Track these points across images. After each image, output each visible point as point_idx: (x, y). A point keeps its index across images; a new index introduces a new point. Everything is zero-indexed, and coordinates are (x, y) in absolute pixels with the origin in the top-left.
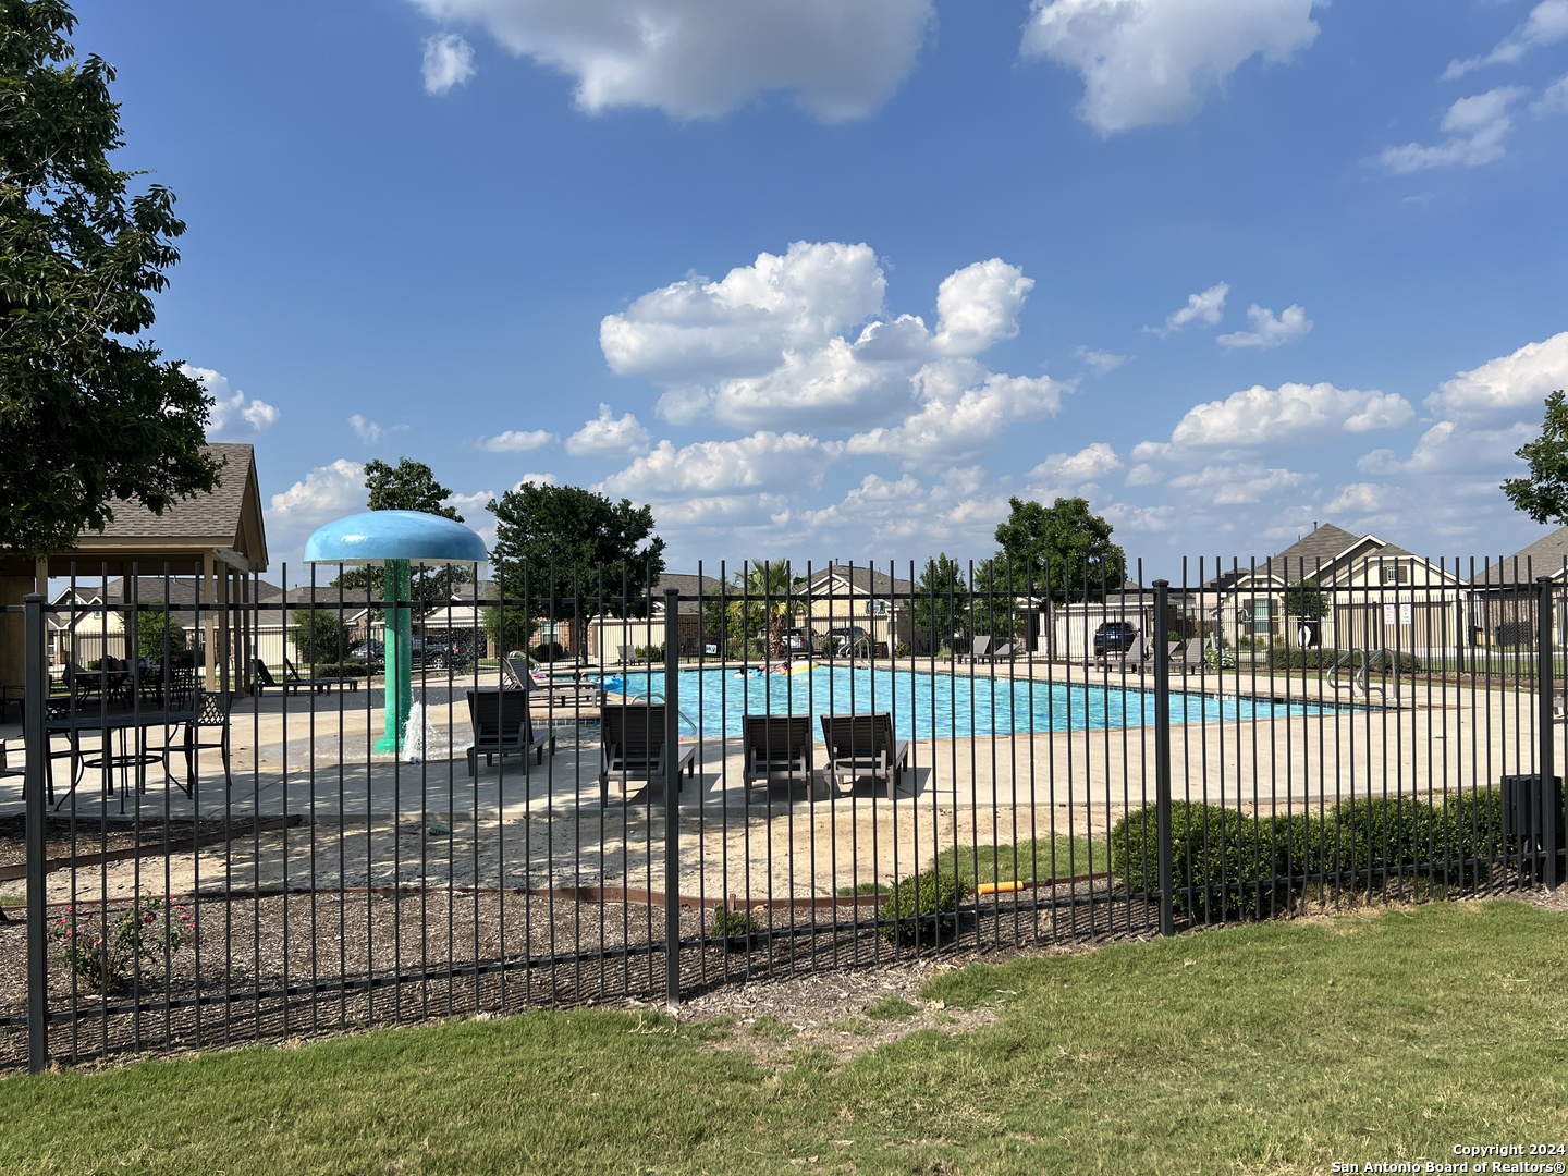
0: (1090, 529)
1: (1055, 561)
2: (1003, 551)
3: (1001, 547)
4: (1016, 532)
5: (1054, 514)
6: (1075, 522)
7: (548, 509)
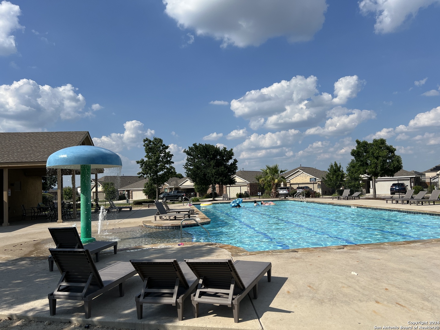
0: (387, 150)
1: (374, 162)
2: (354, 159)
3: (353, 158)
4: (359, 152)
5: (373, 145)
6: (381, 147)
7: (200, 151)
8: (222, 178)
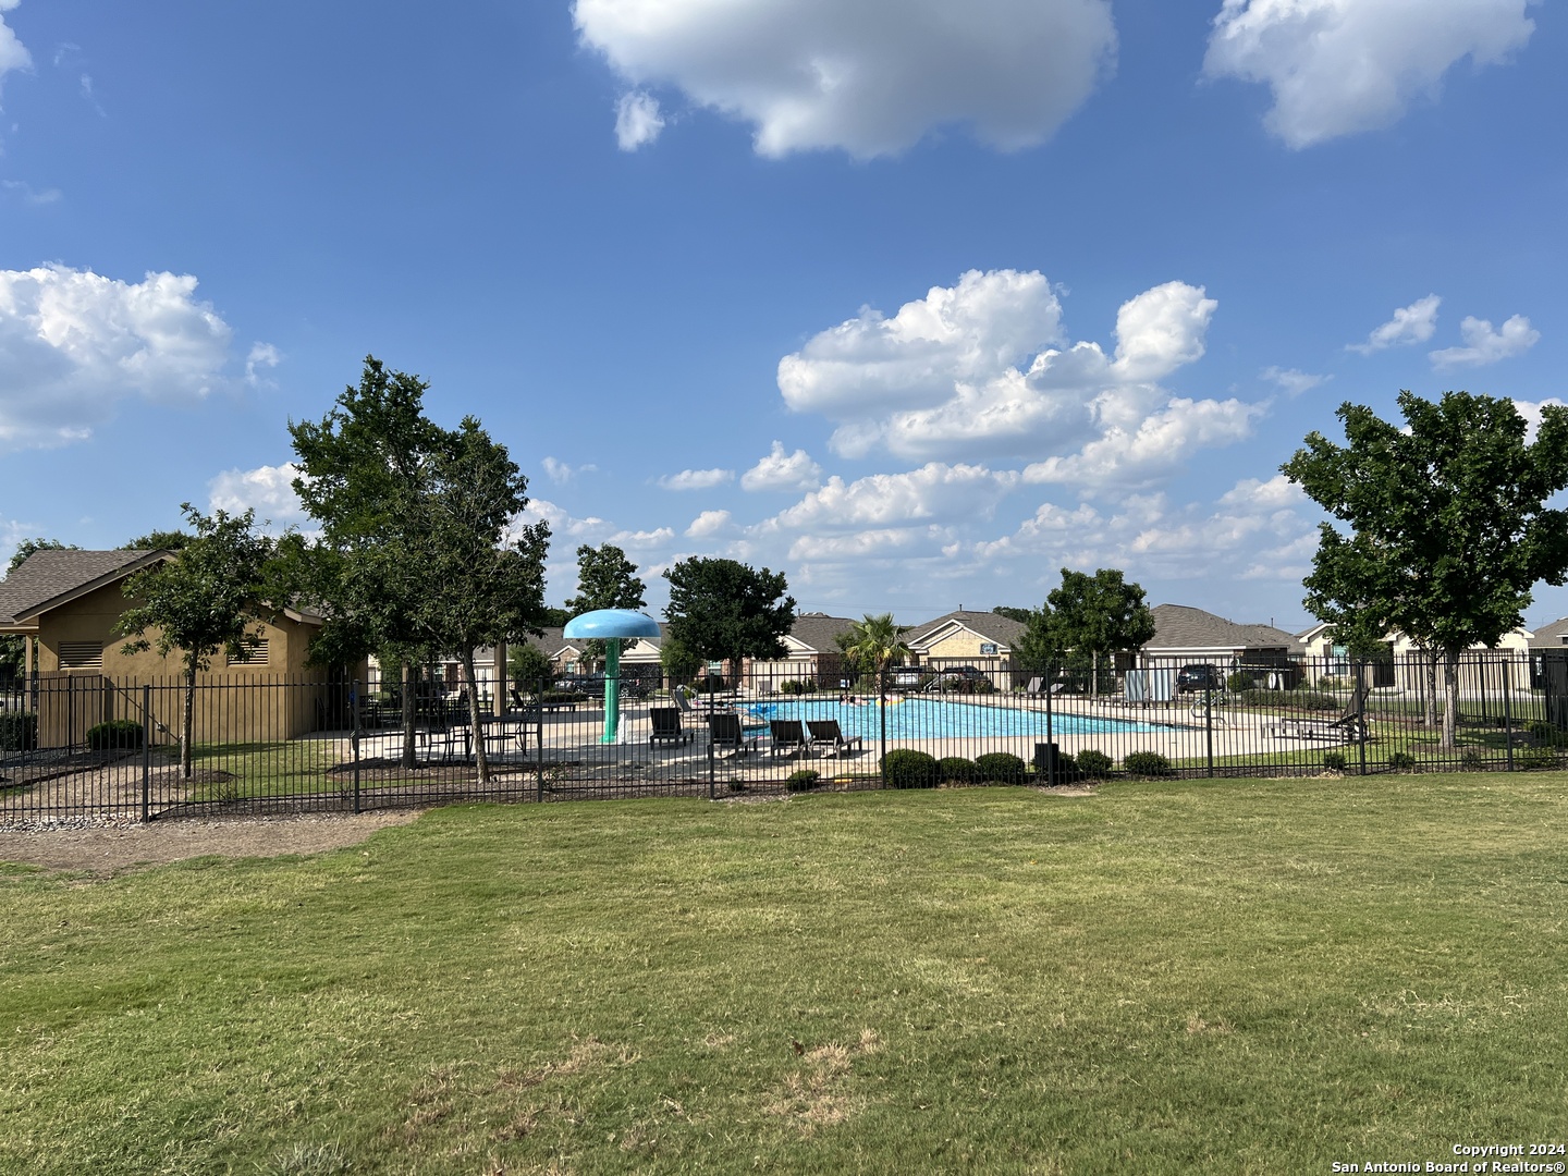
0: (1126, 593)
4: (1066, 595)
5: (1095, 582)
6: (1112, 588)
7: (708, 577)
8: (755, 643)
